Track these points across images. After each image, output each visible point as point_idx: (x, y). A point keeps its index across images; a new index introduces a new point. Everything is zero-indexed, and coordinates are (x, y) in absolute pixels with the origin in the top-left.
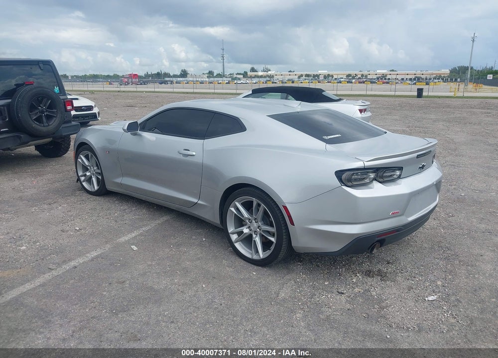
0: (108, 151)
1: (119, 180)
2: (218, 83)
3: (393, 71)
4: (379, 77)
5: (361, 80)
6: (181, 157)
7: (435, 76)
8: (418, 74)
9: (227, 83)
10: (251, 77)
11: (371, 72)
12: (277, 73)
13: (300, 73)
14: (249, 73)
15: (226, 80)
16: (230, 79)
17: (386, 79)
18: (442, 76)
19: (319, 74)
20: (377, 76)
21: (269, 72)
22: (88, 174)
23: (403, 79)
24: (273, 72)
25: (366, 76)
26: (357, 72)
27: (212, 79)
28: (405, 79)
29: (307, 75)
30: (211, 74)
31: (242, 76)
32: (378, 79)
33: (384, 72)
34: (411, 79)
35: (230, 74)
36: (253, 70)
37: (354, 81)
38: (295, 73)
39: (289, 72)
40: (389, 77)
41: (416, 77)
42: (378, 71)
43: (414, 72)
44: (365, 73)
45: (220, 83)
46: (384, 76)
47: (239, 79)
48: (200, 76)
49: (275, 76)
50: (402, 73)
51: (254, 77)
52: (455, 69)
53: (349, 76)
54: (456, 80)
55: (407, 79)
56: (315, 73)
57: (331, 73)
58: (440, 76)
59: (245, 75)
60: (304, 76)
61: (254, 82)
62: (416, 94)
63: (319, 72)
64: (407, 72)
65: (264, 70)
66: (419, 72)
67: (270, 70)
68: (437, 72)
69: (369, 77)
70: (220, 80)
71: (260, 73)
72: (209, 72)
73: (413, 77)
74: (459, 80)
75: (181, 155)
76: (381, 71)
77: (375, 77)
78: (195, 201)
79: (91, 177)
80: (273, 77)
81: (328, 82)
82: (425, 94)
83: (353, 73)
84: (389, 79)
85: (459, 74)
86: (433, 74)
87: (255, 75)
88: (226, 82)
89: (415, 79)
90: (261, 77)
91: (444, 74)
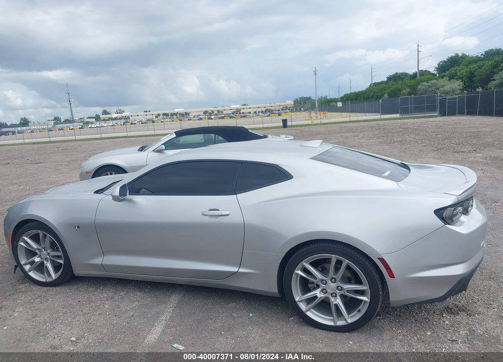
0: (77, 226)
1: (98, 261)
2: (70, 129)
3: (245, 105)
4: (234, 112)
5: (220, 116)
6: (207, 219)
7: (282, 107)
8: (268, 107)
9: (80, 128)
10: (104, 120)
11: (226, 108)
12: (133, 114)
13: (157, 113)
14: (102, 117)
15: (78, 125)
16: (82, 124)
17: (240, 113)
18: (288, 106)
19: (176, 112)
20: (231, 111)
21: (124, 114)
22: (37, 259)
23: (255, 112)
24: (128, 113)
25: (222, 112)
26: (213, 109)
27: (59, 126)
28: (257, 112)
29: (164, 114)
30: (57, 120)
31: (94, 120)
32: (233, 114)
33: (238, 106)
34: (262, 112)
35: (80, 119)
36: (105, 112)
37: (213, 117)
38: (151, 113)
39: (145, 112)
40: (242, 111)
41: (267, 109)
42: (232, 106)
43: (264, 105)
44: (220, 109)
45: (72, 129)
46: (238, 111)
47: (92, 123)
48: (44, 123)
49: (131, 118)
50: (253, 107)
51: (108, 120)
52: (297, 100)
53: (205, 112)
54: (300, 110)
55: (259, 112)
56: (173, 112)
57: (188, 111)
58: (286, 108)
59: (97, 118)
60: (161, 115)
61: (111, 124)
62: (281, 124)
63: (176, 110)
64: (258, 105)
65: (117, 111)
66: (268, 105)
67: (124, 112)
68: (283, 104)
69: (225, 112)
70: (71, 126)
71: (114, 116)
72: (55, 118)
73: (264, 109)
74: (302, 109)
75: (207, 217)
76: (235, 106)
77: (230, 112)
78: (235, 269)
79: (42, 264)
80: (128, 118)
81: (189, 120)
82: (289, 124)
83: (209, 109)
84: (243, 113)
85: (301, 104)
86: (280, 106)
87: (109, 118)
88: (78, 127)
89: (266, 111)
90: (116, 119)
91: (289, 105)
